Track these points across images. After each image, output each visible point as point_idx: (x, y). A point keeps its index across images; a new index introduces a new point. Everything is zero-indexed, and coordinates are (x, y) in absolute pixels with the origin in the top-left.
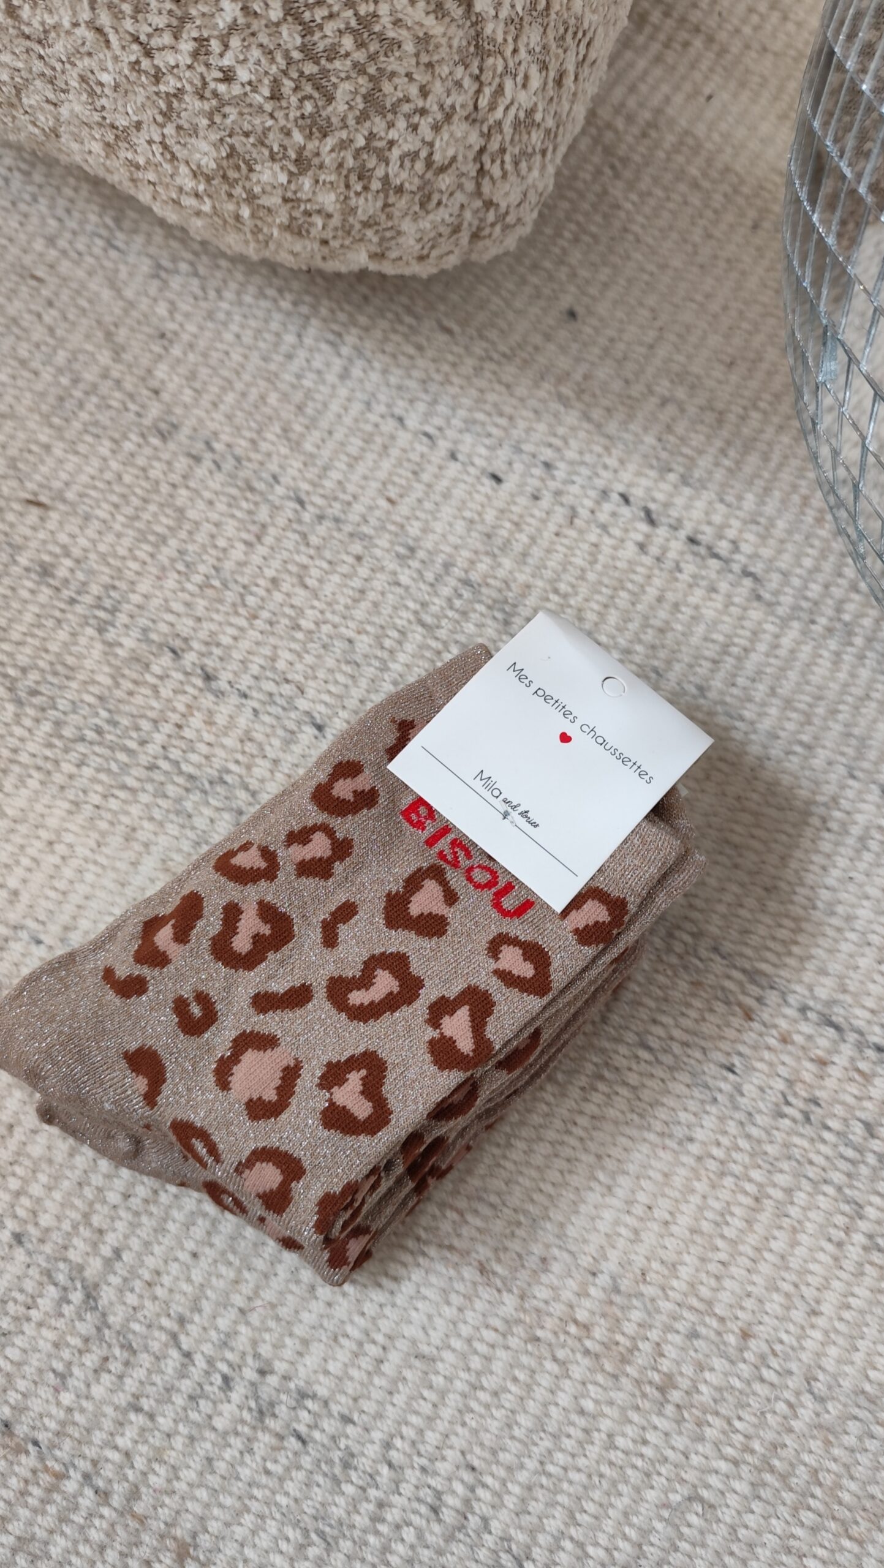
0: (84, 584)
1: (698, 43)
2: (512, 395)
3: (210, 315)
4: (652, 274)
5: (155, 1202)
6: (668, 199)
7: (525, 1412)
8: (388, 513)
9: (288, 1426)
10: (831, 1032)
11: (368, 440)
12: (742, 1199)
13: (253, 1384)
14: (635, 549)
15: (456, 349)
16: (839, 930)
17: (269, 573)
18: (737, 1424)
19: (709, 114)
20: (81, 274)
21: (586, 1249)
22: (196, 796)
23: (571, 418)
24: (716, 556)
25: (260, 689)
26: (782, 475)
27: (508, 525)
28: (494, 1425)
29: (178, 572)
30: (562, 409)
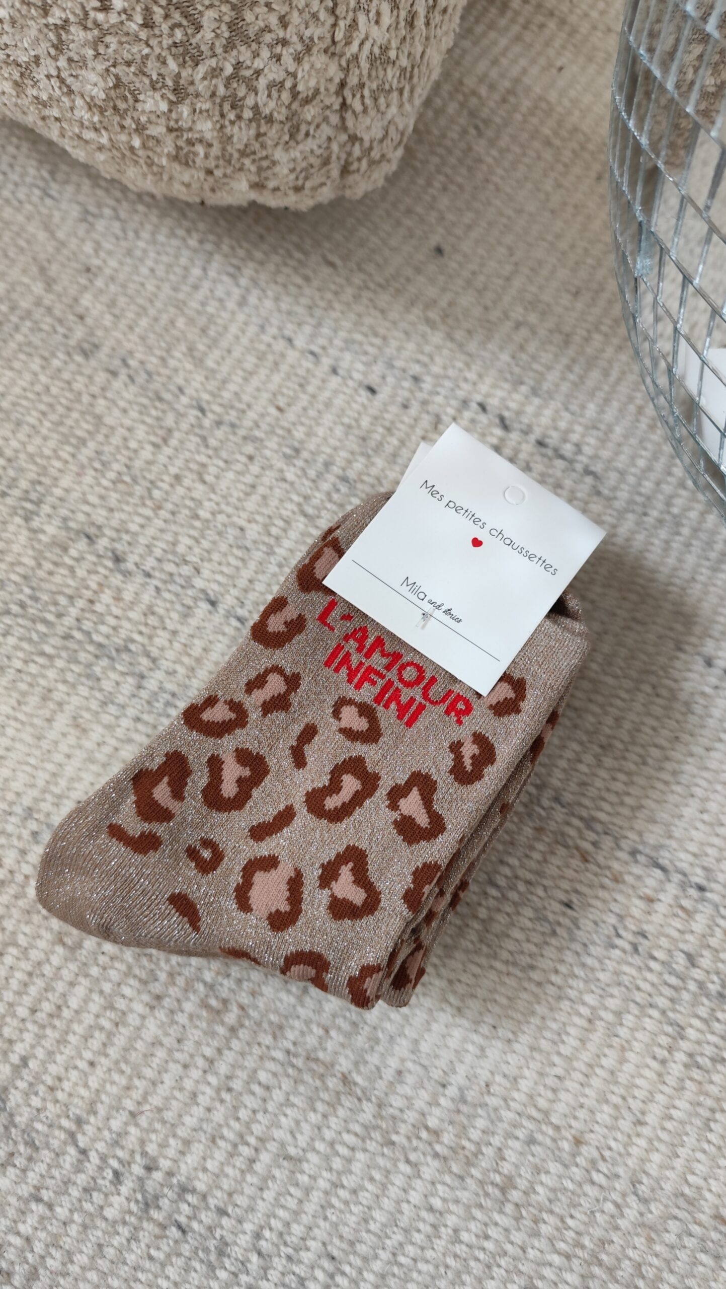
0: (14, 480)
1: (552, 25)
2: (385, 319)
3: (129, 253)
4: (509, 218)
5: (59, 1017)
6: (524, 154)
7: (381, 1208)
8: (277, 419)
9: (170, 1216)
10: (658, 873)
11: (261, 357)
12: (577, 1020)
13: (140, 1179)
15: (338, 280)
16: (667, 783)
17: (173, 470)
18: (570, 1222)
19: (561, 83)
20: (20, 218)
21: (437, 1063)
22: (104, 662)
23: (437, 338)
24: (562, 457)
25: (162, 570)
26: (620, 388)
27: (381, 430)
28: (352, 1220)
29: (96, 470)
30: (429, 330)
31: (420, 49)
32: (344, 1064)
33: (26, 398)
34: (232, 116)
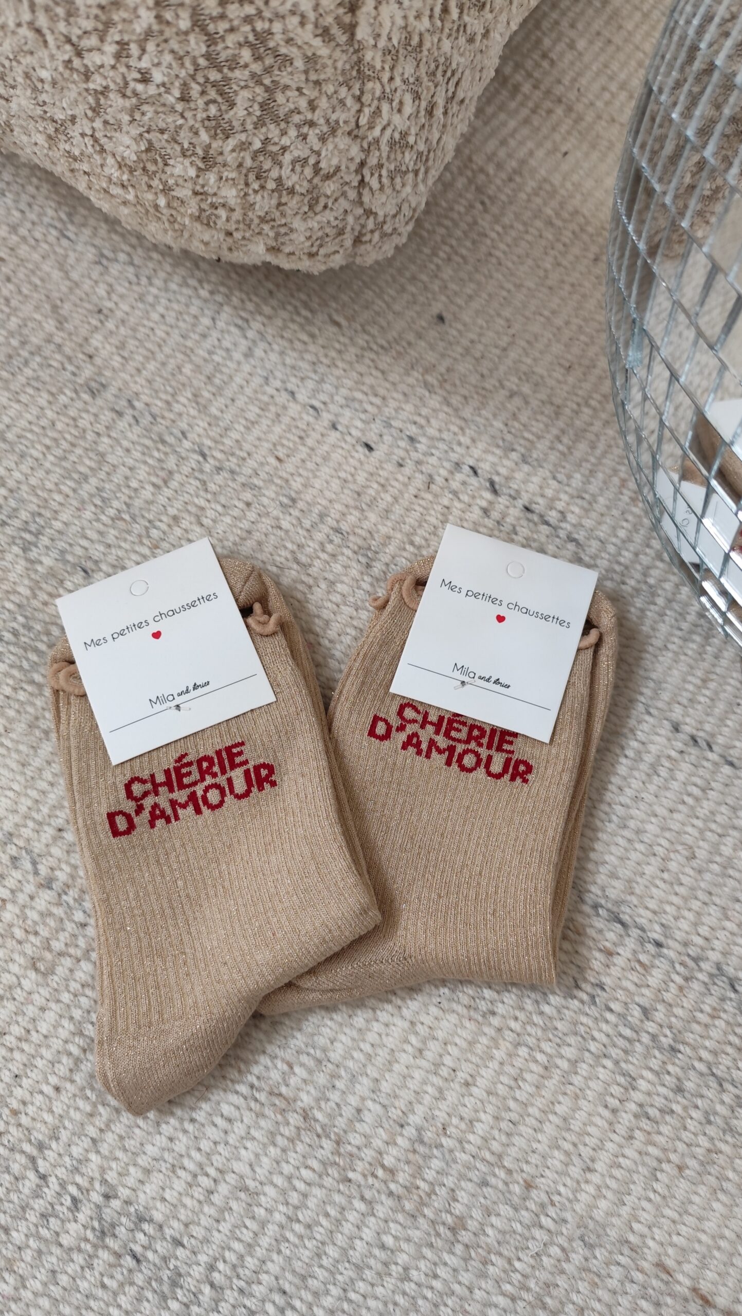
0: (15, 510)
1: (559, 111)
2: (386, 380)
3: (141, 298)
4: (509, 291)
5: (27, 1041)
6: (527, 232)
7: (334, 1244)
8: (276, 469)
9: (125, 1246)
10: (618, 927)
11: (264, 408)
12: (534, 1067)
13: (98, 1207)
14: (480, 513)
15: (342, 339)
16: (630, 841)
17: (172, 511)
18: (517, 1265)
19: (565, 167)
20: (36, 257)
21: (397, 1104)
23: (434, 401)
24: (547, 523)
26: (604, 461)
27: (375, 486)
28: (306, 1254)
29: (96, 506)
30: (427, 394)
31: (436, 135)
32: (306, 1100)
33: (31, 431)
34: (256, 186)
